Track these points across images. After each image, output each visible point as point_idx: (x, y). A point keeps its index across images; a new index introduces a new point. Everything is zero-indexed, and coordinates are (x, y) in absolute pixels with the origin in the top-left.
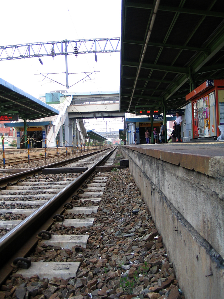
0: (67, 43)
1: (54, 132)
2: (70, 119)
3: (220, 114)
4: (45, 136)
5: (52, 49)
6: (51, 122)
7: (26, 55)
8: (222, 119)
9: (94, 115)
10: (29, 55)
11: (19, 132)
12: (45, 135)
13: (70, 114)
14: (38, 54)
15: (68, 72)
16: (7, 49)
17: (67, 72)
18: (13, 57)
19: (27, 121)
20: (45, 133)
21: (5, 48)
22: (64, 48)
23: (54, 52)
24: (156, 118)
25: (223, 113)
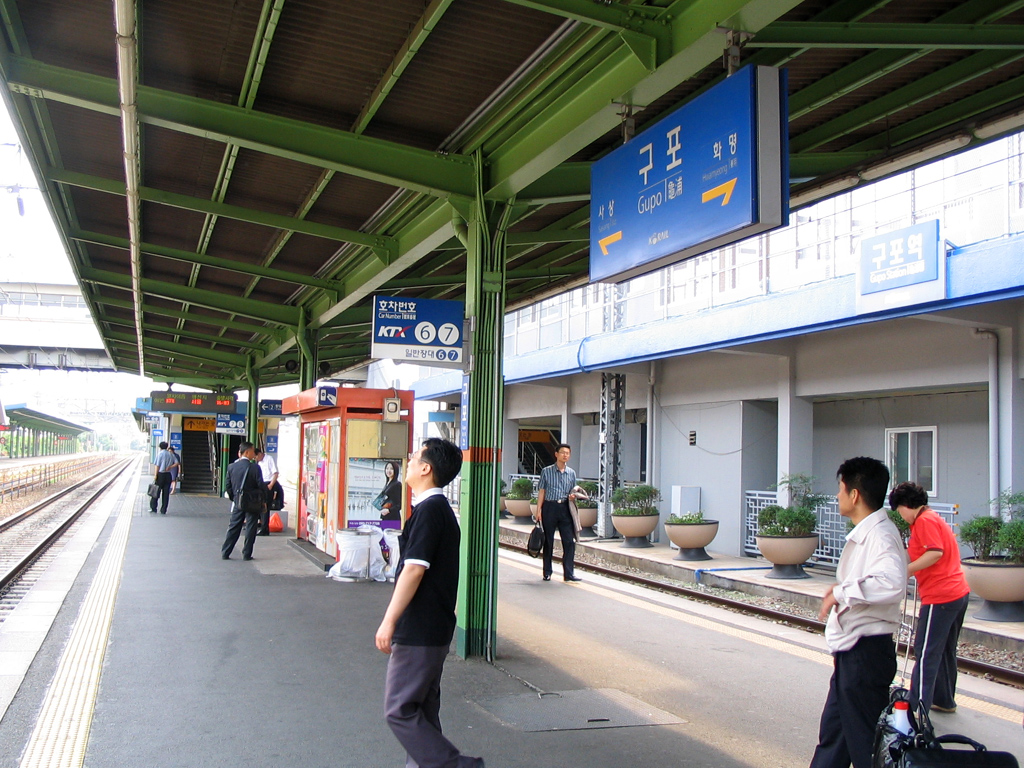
3: (350, 493)
8: (354, 507)
9: (30, 358)
24: (223, 426)
25: (360, 490)
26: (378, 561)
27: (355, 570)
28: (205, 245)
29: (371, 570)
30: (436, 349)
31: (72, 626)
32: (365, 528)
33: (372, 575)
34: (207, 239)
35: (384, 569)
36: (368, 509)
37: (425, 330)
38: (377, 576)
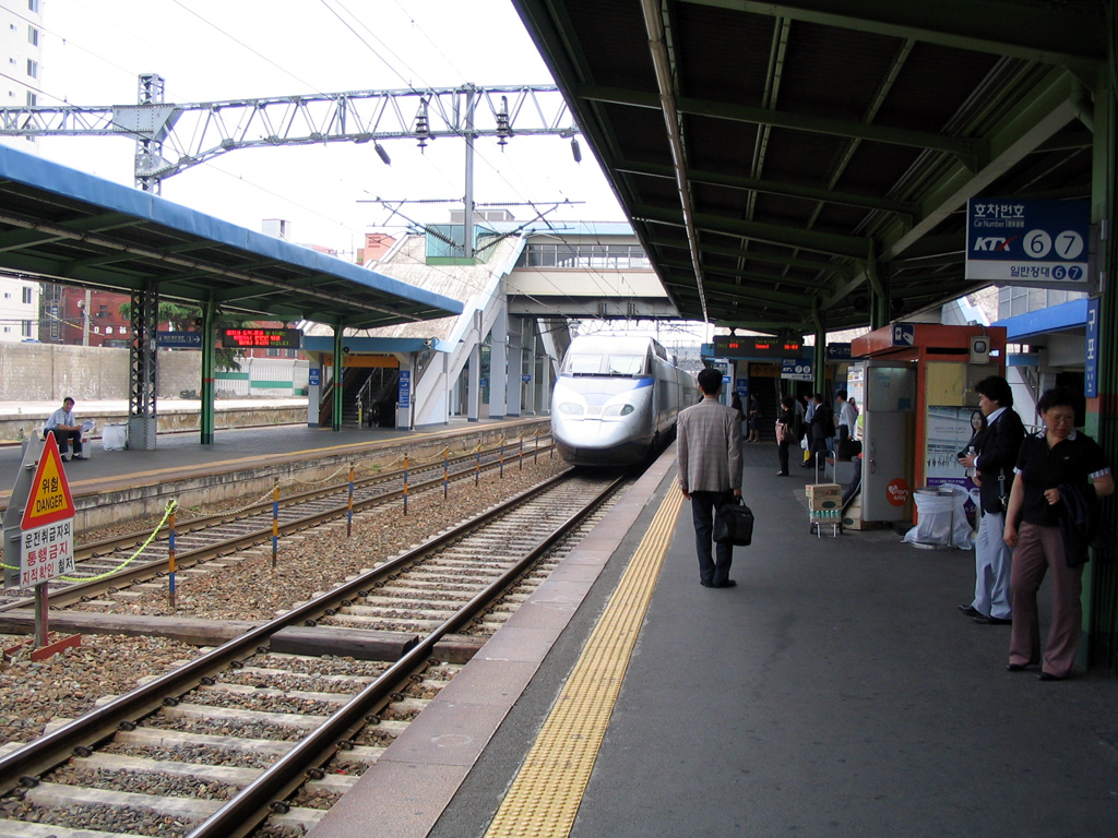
0: (476, 96)
1: (445, 370)
2: (514, 317)
3: (929, 446)
4: (408, 387)
5: (421, 118)
6: (430, 342)
7: (332, 133)
8: (935, 463)
9: (600, 308)
10: (340, 133)
11: (318, 367)
12: (409, 384)
13: (514, 299)
14: (371, 131)
15: (475, 200)
16: (268, 107)
17: (468, 199)
18: (288, 137)
19: (348, 332)
20: (409, 377)
21: (263, 106)
22: (463, 112)
23: (425, 128)
24: (789, 372)
25: (942, 444)
26: (962, 526)
27: (935, 535)
28: (760, 167)
29: (955, 536)
30: (1051, 265)
31: (608, 597)
32: (947, 488)
33: (955, 542)
34: (761, 160)
35: (969, 536)
36: (951, 465)
37: (1036, 241)
38: (961, 544)
